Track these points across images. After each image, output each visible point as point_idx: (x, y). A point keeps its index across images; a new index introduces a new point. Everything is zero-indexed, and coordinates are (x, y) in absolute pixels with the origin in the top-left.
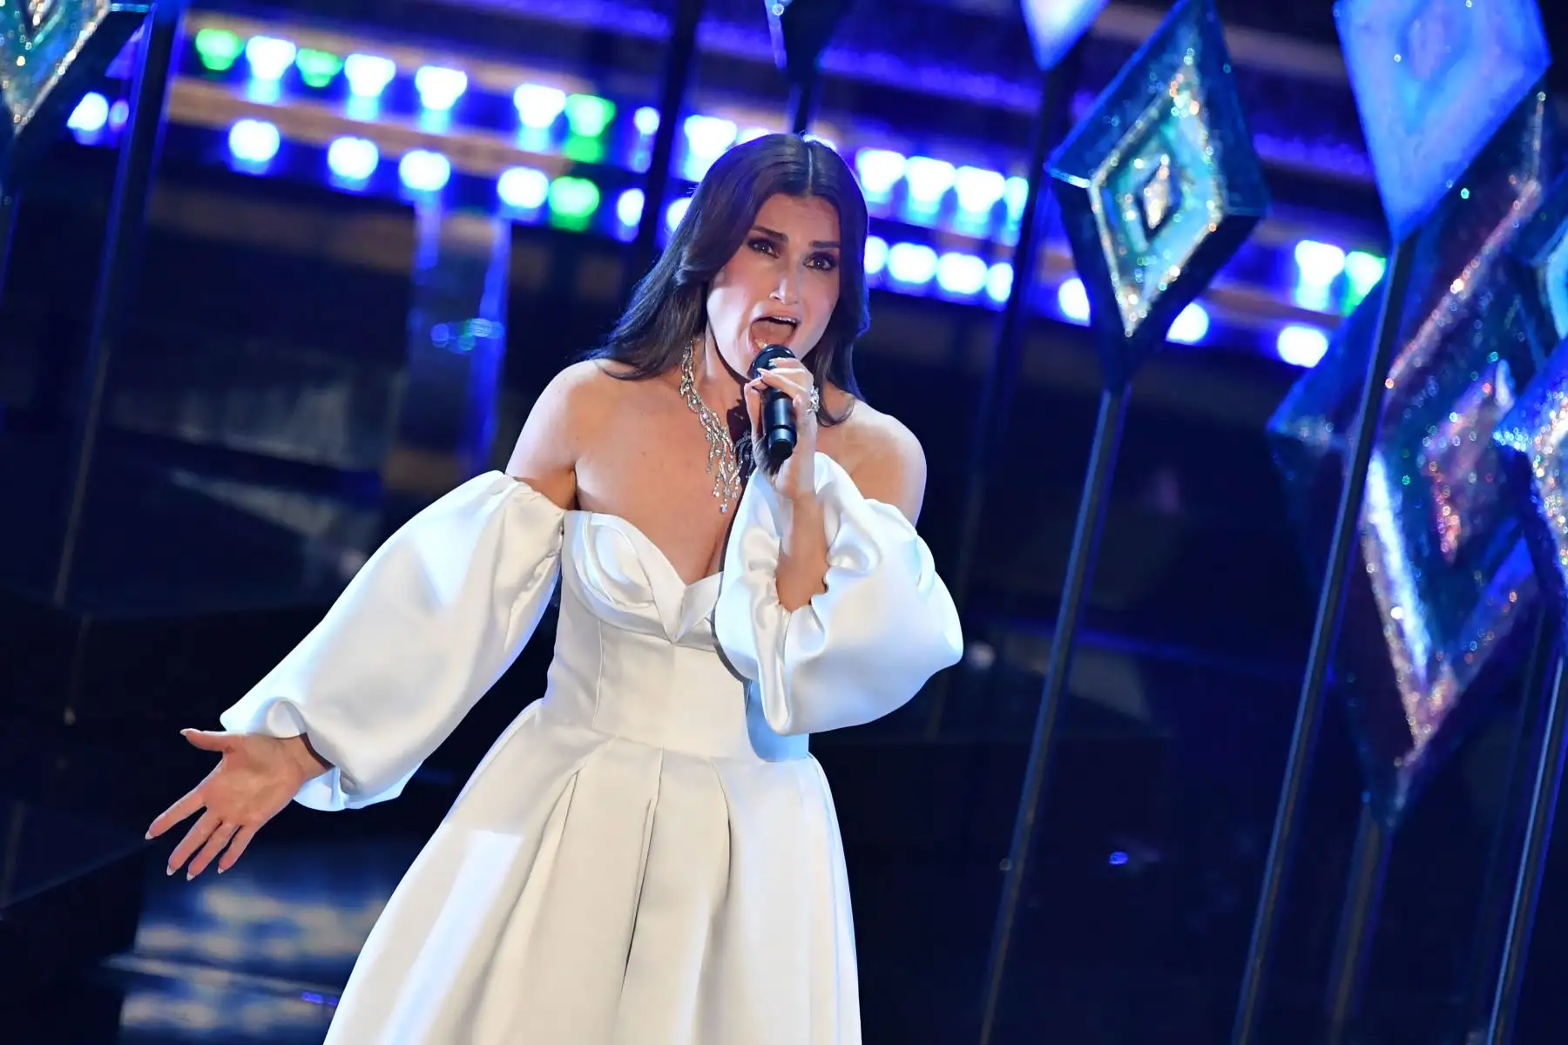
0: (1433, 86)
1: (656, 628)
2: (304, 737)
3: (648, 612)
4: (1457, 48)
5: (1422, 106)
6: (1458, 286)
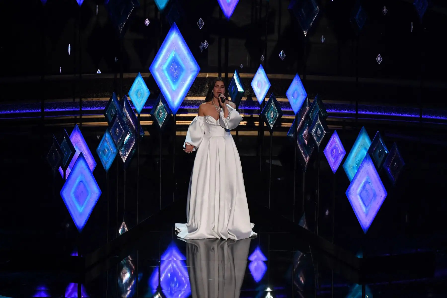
0: (297, 99)
1: (214, 125)
2: (190, 145)
3: (213, 124)
4: (298, 96)
5: (296, 102)
6: (303, 118)
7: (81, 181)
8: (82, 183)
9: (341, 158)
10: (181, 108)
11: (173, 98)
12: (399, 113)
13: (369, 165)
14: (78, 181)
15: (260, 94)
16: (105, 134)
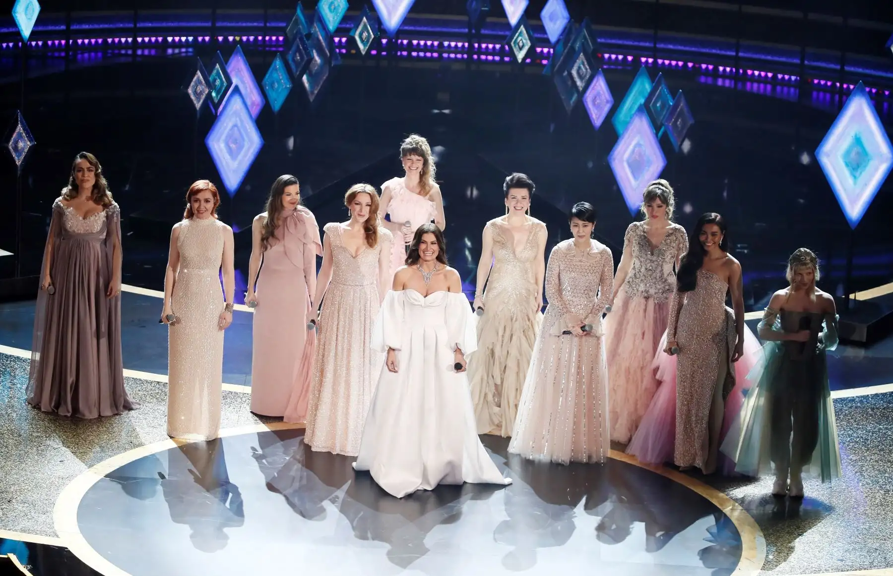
3: (419, 303)
7: (235, 126)
8: (236, 128)
9: (607, 108)
10: (401, 28)
11: (390, 14)
12: (720, 49)
13: (642, 121)
14: (230, 125)
15: (514, 13)
16: (274, 61)
